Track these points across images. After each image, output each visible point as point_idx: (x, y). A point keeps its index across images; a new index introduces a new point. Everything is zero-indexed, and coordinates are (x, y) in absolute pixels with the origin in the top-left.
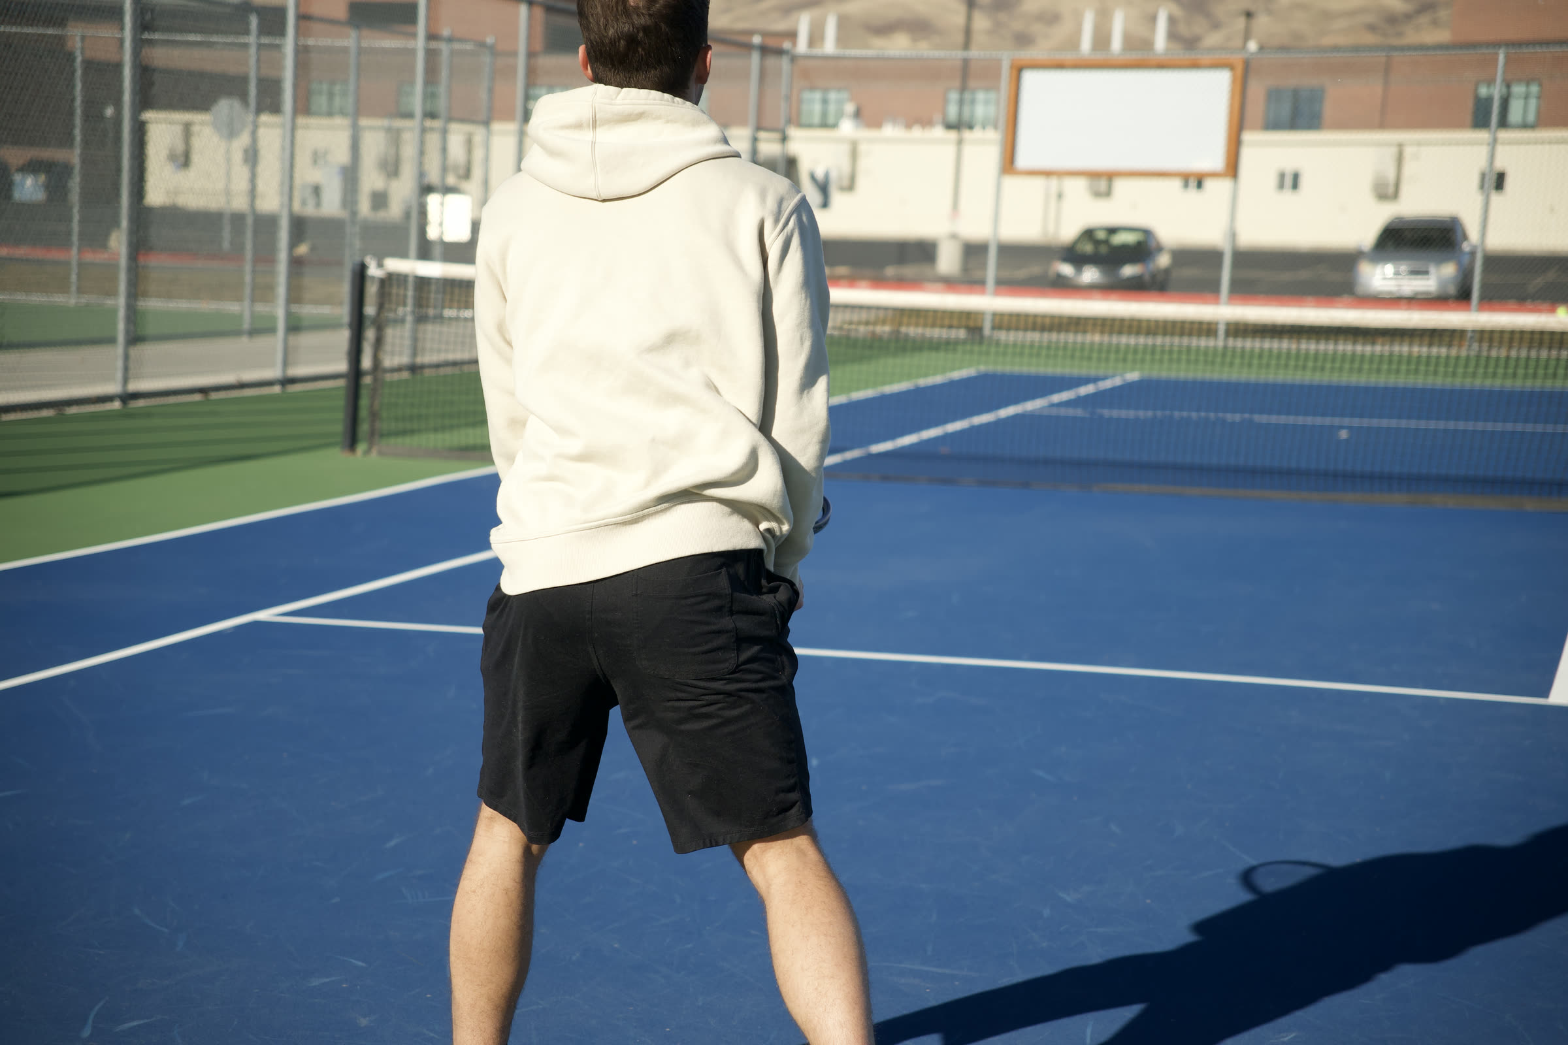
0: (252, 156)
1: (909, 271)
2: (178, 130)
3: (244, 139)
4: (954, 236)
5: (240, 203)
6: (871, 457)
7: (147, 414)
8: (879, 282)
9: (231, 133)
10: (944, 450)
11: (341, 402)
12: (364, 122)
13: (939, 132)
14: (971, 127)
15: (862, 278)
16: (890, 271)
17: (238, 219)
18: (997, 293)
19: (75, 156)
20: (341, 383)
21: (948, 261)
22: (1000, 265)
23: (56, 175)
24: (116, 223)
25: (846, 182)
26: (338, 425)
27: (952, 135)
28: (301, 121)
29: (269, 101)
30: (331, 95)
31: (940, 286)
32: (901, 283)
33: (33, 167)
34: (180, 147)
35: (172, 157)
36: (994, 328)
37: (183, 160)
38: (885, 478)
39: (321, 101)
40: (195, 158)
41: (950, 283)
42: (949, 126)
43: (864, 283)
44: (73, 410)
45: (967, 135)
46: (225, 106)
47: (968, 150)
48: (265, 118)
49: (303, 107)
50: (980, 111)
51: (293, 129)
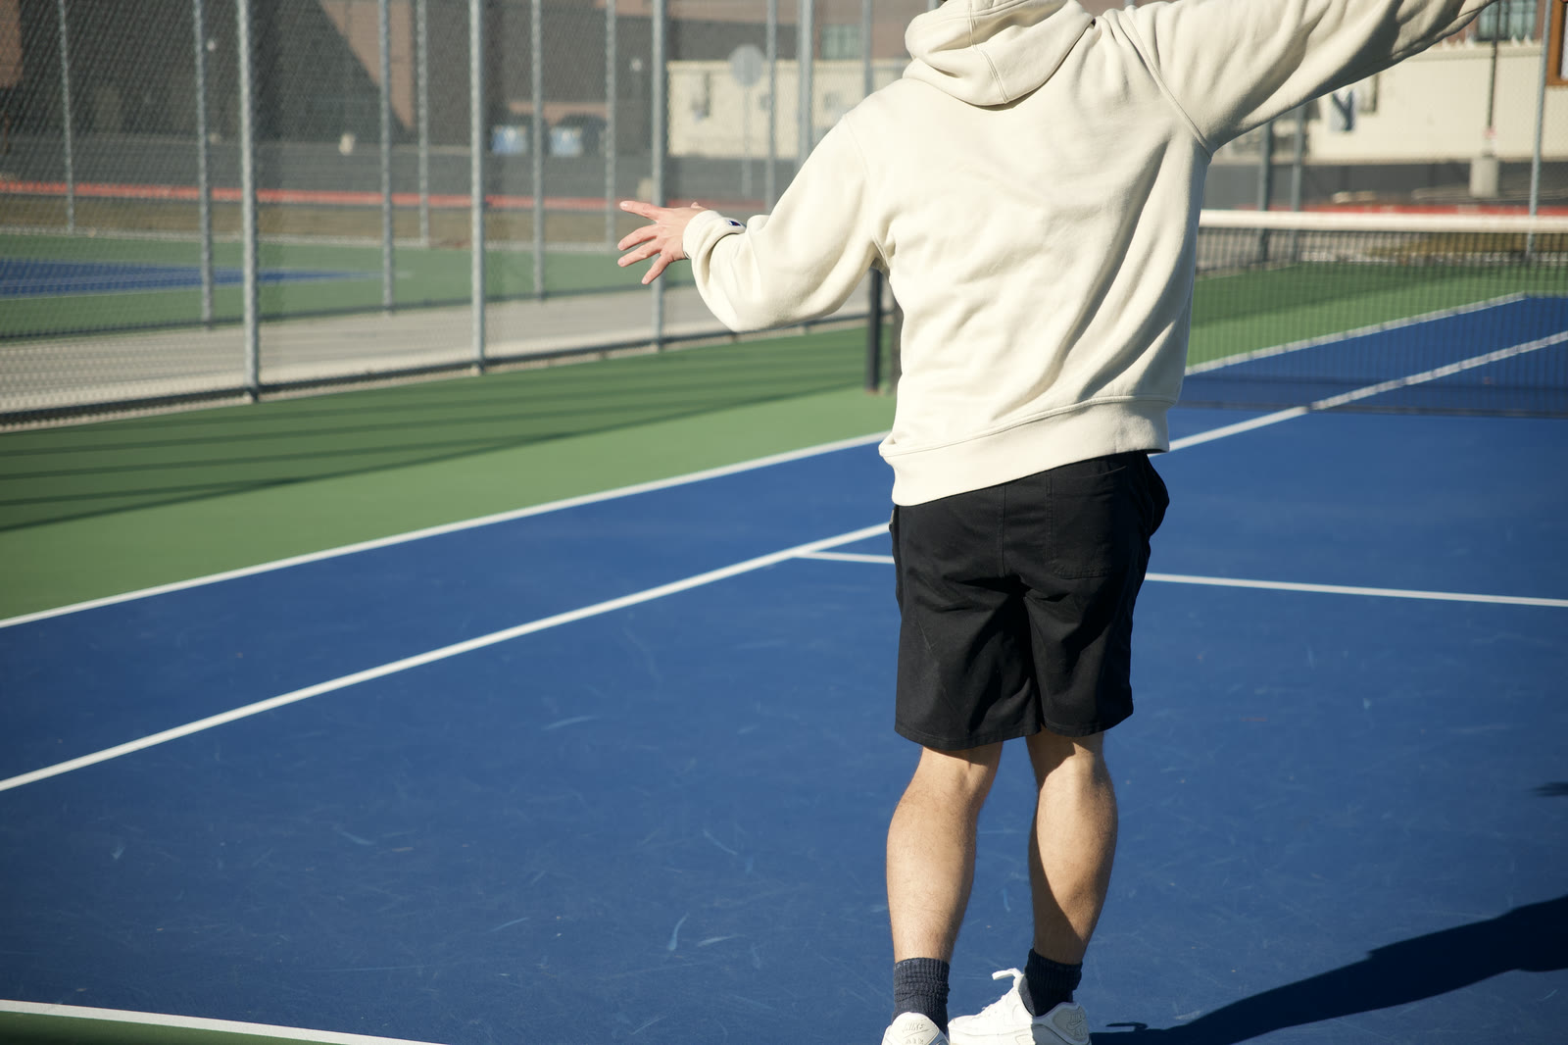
0: (770, 102)
1: (1439, 194)
2: (699, 78)
3: (762, 86)
4: (1489, 156)
5: (759, 150)
6: (1407, 388)
7: (681, 357)
8: (1407, 206)
9: (749, 79)
10: (1485, 380)
11: (863, 343)
12: (878, 63)
13: (1470, 45)
14: (1506, 38)
15: (1388, 203)
16: (1418, 195)
17: (758, 166)
18: (1538, 213)
19: (607, 110)
20: (863, 324)
21: (1482, 181)
22: (1543, 183)
23: (589, 127)
24: (648, 173)
25: (1368, 104)
26: (861, 365)
27: (1488, 49)
28: (819, 65)
29: (787, 48)
30: (842, 38)
31: (1474, 207)
32: (1431, 207)
33: (569, 122)
34: (700, 99)
35: (694, 107)
36: (1533, 251)
37: (704, 109)
38: (1423, 411)
39: (832, 47)
40: (716, 108)
41: (1484, 205)
42: (1480, 39)
43: (1391, 207)
44: (615, 355)
45: (1503, 47)
46: (744, 54)
47: (1502, 62)
48: (782, 65)
49: (819, 53)
50: (1516, 20)
51: (812, 72)
